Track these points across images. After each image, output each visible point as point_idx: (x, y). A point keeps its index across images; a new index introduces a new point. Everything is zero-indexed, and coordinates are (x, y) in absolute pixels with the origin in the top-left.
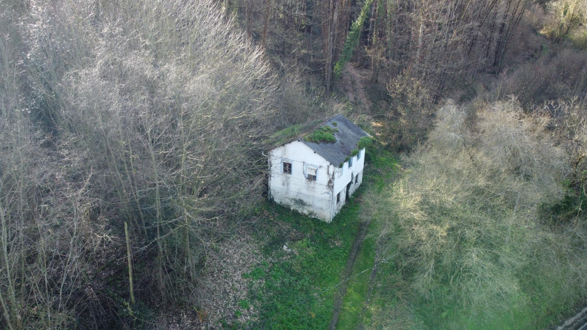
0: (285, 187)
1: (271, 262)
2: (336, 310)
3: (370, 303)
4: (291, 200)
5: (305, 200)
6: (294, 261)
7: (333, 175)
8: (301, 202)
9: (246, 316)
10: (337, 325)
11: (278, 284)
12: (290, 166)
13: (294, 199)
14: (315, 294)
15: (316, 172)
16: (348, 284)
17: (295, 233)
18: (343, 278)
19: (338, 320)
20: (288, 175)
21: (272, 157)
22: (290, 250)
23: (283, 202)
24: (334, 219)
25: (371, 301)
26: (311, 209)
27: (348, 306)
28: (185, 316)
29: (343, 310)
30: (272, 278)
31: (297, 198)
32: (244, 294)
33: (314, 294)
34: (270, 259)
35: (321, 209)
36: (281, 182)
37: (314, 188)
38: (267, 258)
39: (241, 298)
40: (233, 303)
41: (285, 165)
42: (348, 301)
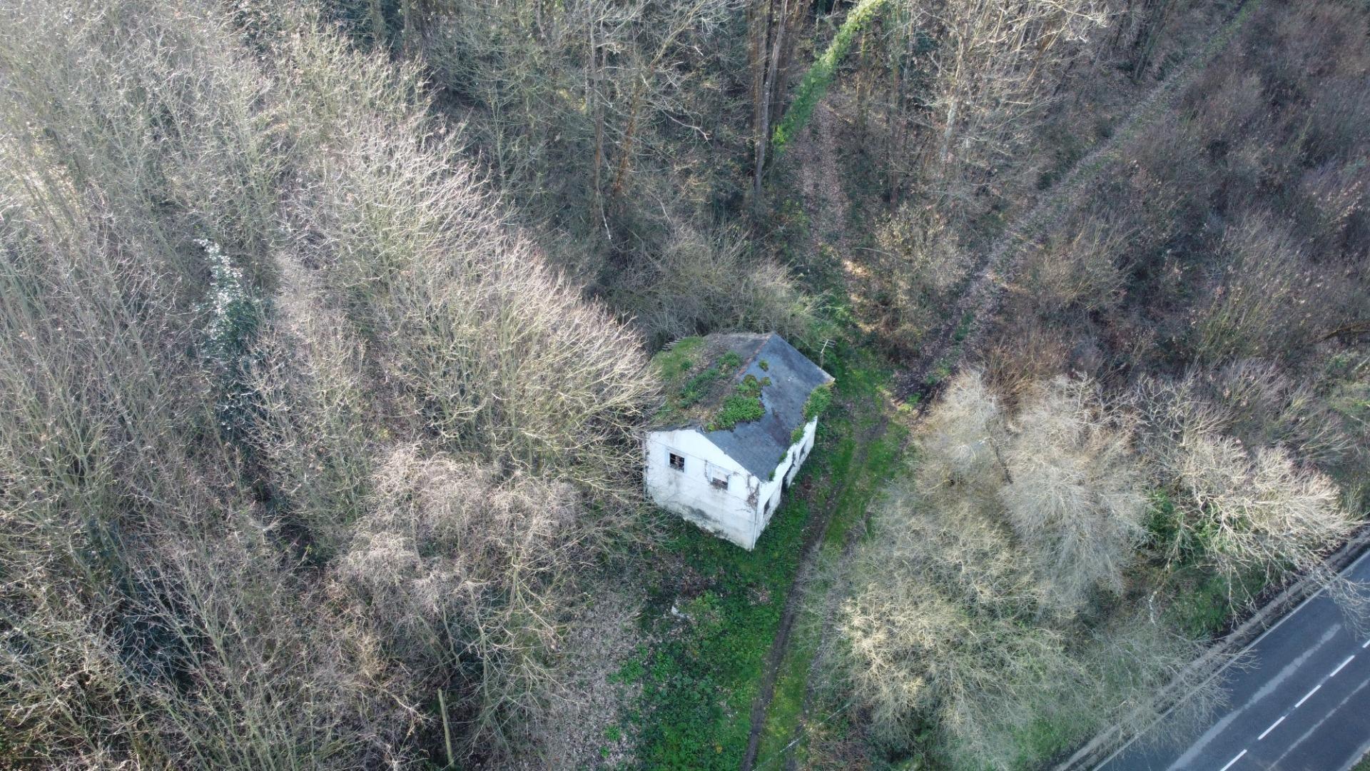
0: (673, 487)
1: (652, 645)
2: (755, 732)
3: (808, 718)
4: (684, 507)
5: (708, 512)
6: (690, 640)
7: (757, 488)
8: (702, 514)
9: (617, 753)
10: (755, 761)
11: (663, 688)
12: (682, 460)
13: (689, 507)
14: (723, 703)
15: (727, 478)
16: (776, 679)
17: (692, 575)
18: (767, 668)
19: (757, 751)
20: (679, 472)
21: (648, 441)
22: (682, 616)
23: (670, 507)
24: (760, 541)
25: (810, 714)
26: (719, 527)
27: (774, 725)
28: (526, 765)
29: (765, 732)
30: (655, 676)
31: (695, 507)
32: (612, 714)
33: (721, 703)
34: (651, 637)
35: (737, 530)
36: (667, 480)
37: (723, 499)
38: (644, 637)
39: (608, 721)
40: (596, 734)
41: (673, 456)
42: (774, 715)
